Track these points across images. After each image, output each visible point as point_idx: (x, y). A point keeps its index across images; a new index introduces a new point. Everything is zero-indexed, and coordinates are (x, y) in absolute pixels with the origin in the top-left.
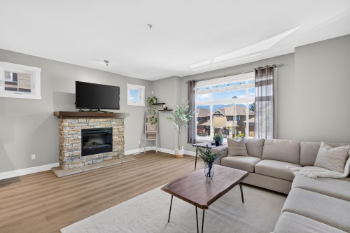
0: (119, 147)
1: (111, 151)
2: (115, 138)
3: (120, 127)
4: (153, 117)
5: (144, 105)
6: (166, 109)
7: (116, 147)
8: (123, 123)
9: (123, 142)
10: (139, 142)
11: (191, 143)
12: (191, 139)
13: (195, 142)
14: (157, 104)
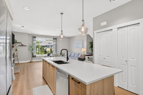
6: (22, 45)
11: (34, 57)
12: (34, 56)
13: (36, 57)
14: (17, 43)
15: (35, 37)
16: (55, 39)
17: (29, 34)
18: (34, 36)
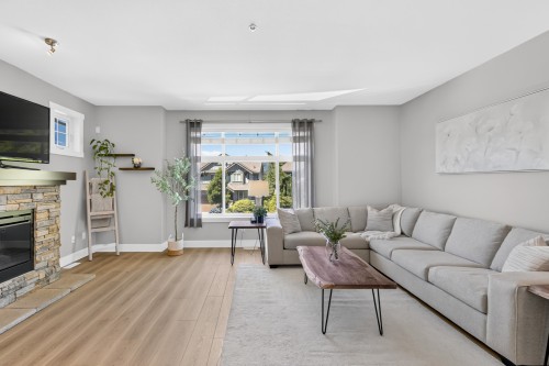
0: (51, 256)
1: (32, 268)
2: (40, 234)
3: (52, 206)
4: (106, 182)
5: (82, 156)
6: (137, 167)
7: (42, 258)
8: (57, 196)
9: (57, 242)
10: (73, 238)
11: (192, 225)
12: (192, 220)
13: (200, 224)
14: (116, 156)
15: (194, 125)
16: (304, 124)
17: (169, 113)
18: (192, 118)
